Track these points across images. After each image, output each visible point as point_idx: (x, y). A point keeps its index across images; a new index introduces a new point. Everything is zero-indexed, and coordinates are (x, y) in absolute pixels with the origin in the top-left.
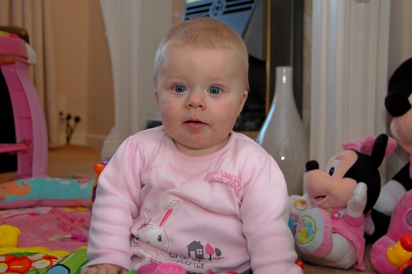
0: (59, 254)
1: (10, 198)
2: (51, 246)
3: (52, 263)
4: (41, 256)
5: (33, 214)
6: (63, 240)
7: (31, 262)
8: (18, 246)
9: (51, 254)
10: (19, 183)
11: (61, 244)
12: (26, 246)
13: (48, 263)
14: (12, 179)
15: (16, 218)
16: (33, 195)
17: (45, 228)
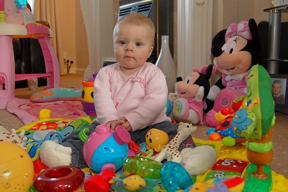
0: (69, 121)
1: (45, 97)
2: (65, 117)
3: (66, 125)
4: (61, 122)
5: (56, 104)
6: (70, 115)
7: (57, 124)
8: (50, 118)
9: (65, 121)
10: (49, 90)
11: (70, 117)
12: (53, 118)
13: (64, 125)
14: (45, 89)
15: (48, 106)
16: (55, 96)
17: (61, 110)
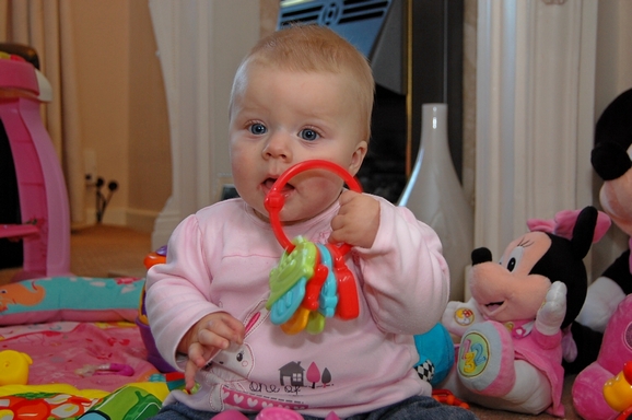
0: (93, 395)
1: (14, 309)
2: (80, 382)
3: (82, 408)
4: (65, 397)
5: (49, 334)
6: (98, 372)
7: (49, 407)
8: (29, 382)
9: (80, 394)
10: (27, 284)
11: (95, 380)
12: (40, 382)
13: (75, 408)
14: (14, 280)
15: (22, 339)
16: (48, 304)
17: (69, 354)
